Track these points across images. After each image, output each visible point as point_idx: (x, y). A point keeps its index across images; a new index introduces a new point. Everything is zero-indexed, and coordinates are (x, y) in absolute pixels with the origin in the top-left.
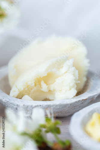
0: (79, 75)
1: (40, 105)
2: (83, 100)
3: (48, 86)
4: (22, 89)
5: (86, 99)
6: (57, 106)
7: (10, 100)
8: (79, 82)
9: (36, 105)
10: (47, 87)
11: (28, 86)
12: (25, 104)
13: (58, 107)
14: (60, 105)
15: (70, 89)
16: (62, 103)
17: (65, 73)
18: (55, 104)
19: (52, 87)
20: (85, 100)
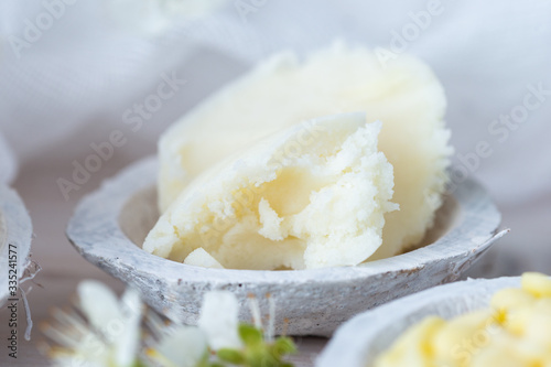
0: (394, 181)
1: (240, 285)
2: (402, 271)
3: (282, 219)
4: (189, 227)
5: (413, 271)
6: (300, 288)
7: (137, 262)
8: (396, 207)
9: (224, 281)
10: (278, 223)
11: (210, 219)
12: (184, 280)
13: (308, 294)
14: (314, 287)
15: (359, 232)
16: (318, 280)
17: (344, 172)
18: (293, 283)
19: (299, 224)
20: (410, 272)
